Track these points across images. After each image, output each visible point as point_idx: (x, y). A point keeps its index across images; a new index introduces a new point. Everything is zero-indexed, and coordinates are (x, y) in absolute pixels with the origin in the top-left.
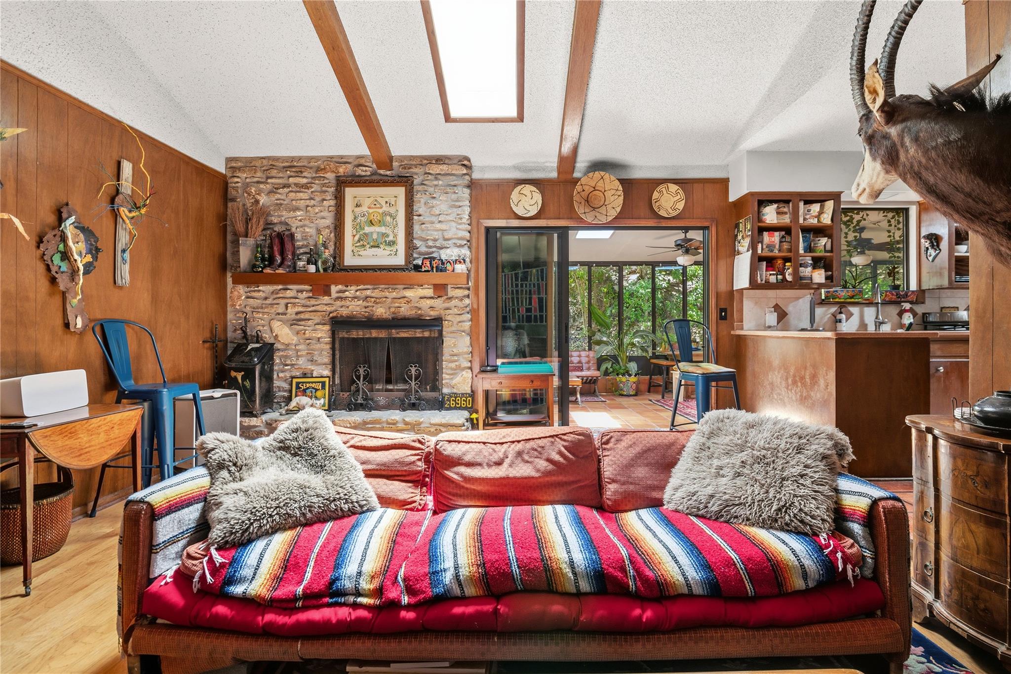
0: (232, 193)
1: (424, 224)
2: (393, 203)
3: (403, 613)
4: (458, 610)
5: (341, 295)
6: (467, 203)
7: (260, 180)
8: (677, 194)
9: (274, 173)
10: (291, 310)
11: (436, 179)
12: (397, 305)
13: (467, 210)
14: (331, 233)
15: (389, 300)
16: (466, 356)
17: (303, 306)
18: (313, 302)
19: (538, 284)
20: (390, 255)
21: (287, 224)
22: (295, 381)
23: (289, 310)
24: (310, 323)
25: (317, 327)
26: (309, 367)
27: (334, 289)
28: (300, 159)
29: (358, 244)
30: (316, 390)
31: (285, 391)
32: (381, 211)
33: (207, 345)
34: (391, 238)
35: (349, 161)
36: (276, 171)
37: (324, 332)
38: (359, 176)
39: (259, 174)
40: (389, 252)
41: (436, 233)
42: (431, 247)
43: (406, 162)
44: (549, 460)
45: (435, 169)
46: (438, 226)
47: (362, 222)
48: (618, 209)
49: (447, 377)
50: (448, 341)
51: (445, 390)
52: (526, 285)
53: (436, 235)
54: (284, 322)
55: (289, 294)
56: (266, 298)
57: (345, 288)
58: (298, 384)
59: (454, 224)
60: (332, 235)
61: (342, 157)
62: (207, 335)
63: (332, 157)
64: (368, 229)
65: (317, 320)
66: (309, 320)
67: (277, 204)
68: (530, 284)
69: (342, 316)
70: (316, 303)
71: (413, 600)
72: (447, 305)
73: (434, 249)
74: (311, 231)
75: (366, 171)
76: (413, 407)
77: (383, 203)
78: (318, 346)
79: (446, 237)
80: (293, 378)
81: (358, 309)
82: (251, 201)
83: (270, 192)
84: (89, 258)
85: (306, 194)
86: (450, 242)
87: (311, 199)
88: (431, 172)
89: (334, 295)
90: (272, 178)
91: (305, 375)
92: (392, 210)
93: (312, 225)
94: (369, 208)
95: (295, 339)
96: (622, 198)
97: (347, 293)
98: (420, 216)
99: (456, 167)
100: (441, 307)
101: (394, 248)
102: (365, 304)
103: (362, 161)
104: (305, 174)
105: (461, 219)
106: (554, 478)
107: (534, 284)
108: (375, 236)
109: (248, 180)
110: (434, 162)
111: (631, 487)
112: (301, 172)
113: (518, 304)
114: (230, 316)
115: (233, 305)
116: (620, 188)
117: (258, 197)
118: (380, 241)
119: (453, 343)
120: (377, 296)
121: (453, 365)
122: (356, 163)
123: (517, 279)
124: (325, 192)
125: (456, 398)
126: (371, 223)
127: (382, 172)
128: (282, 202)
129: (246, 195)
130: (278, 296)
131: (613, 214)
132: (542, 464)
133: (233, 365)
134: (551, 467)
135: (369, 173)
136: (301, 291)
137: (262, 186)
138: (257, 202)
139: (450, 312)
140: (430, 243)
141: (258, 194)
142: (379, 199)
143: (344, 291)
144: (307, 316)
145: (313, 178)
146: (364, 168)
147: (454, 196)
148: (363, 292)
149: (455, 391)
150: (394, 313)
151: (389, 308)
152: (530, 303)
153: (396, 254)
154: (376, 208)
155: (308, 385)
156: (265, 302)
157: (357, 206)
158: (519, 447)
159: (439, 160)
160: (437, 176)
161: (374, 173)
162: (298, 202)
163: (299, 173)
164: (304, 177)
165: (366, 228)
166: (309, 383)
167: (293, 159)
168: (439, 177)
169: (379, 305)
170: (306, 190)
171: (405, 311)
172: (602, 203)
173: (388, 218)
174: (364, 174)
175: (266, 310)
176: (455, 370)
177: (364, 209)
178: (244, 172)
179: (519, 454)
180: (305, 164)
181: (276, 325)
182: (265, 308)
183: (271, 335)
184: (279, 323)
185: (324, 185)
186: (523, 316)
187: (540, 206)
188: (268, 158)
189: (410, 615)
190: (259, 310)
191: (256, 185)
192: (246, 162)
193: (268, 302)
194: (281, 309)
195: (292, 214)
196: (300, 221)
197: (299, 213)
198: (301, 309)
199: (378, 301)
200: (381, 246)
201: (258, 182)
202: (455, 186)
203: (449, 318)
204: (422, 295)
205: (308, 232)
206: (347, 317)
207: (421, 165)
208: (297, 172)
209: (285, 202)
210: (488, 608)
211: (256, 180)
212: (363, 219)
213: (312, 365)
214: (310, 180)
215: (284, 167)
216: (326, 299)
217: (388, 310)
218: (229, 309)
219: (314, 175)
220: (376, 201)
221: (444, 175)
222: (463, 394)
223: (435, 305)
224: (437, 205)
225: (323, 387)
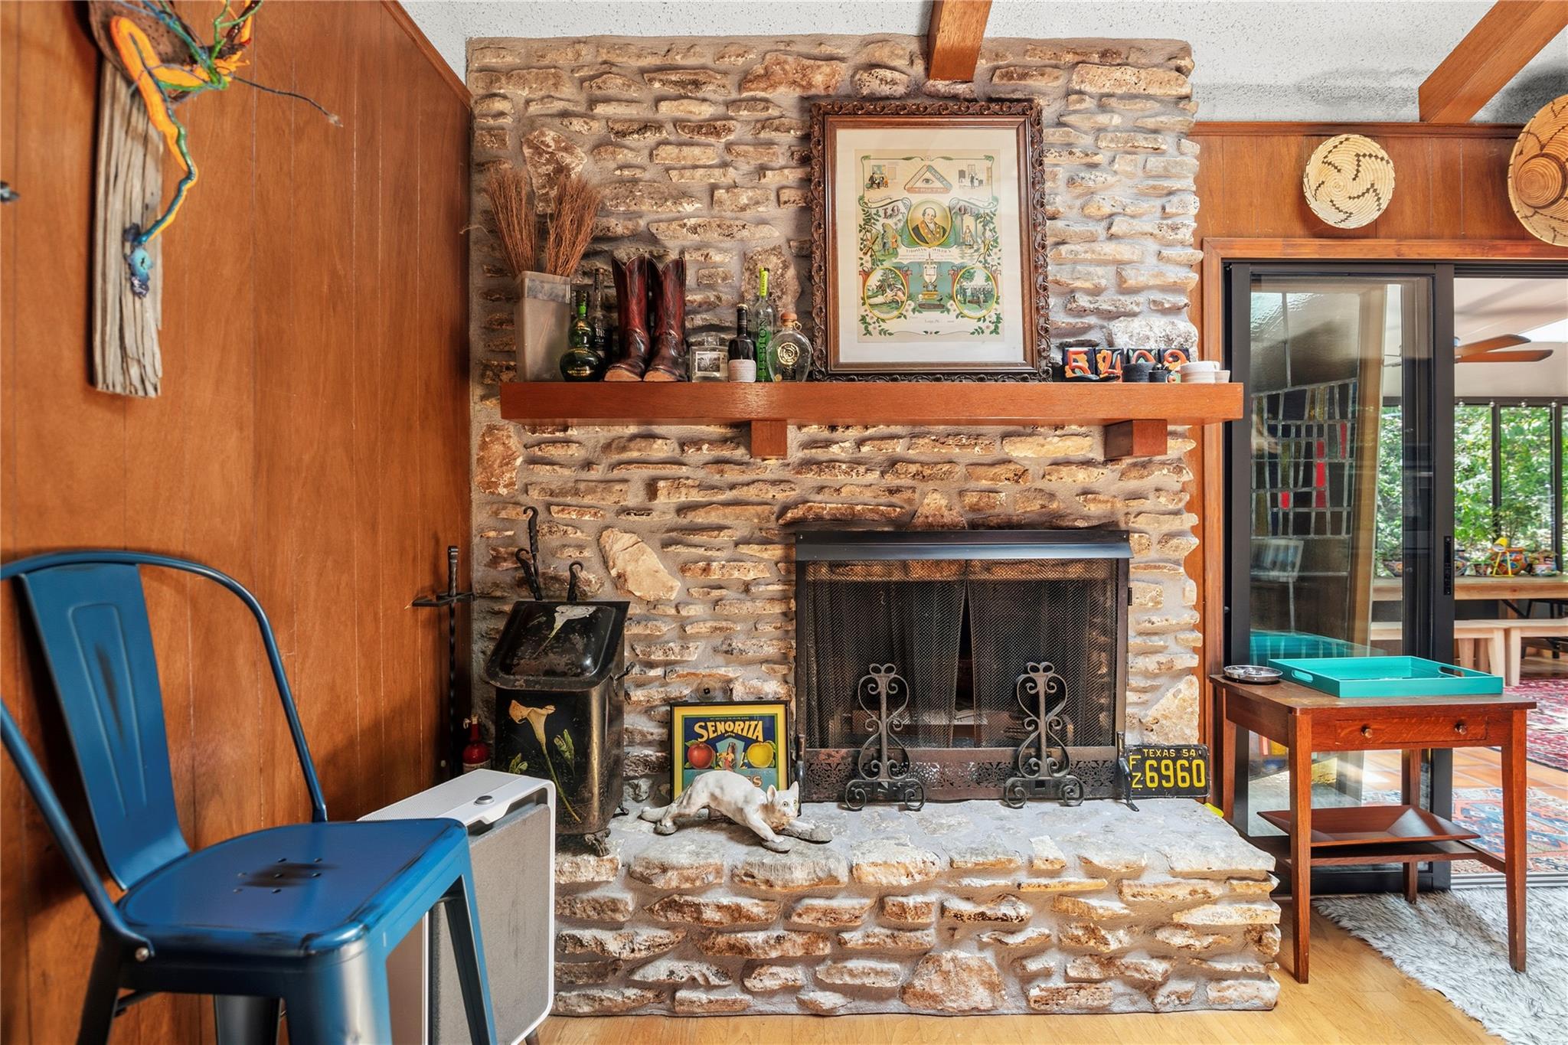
0: (485, 144)
1: (1063, 243)
2: (983, 176)
5: (819, 454)
6: (1189, 183)
7: (571, 107)
10: (666, 500)
11: (1103, 108)
12: (985, 484)
13: (1193, 204)
14: (785, 267)
15: (960, 470)
16: (1184, 638)
17: (702, 487)
18: (732, 475)
20: (980, 332)
21: (653, 239)
22: (679, 714)
23: (662, 499)
24: (724, 537)
25: (744, 549)
26: (722, 671)
27: (794, 436)
28: (691, 45)
29: (880, 299)
30: (749, 742)
31: (649, 744)
32: (945, 200)
33: (424, 613)
34: (979, 281)
35: (841, 52)
36: (619, 81)
37: (765, 568)
38: (872, 97)
39: (568, 90)
40: (976, 325)
41: (1100, 271)
42: (1083, 312)
43: (1010, 59)
45: (1099, 80)
46: (1110, 249)
47: (890, 233)
50: (1141, 587)
51: (1131, 739)
52: (1298, 429)
53: (1104, 276)
54: (644, 535)
55: (660, 450)
56: (588, 465)
57: (826, 434)
58: (689, 722)
59: (1152, 246)
60: (791, 272)
61: (820, 40)
62: (423, 579)
63: (789, 41)
64: (907, 255)
65: (741, 531)
66: (720, 528)
67: (622, 182)
69: (819, 518)
70: (746, 478)
72: (1132, 484)
73: (1092, 320)
74: (725, 259)
75: (894, 82)
76: (1043, 791)
77: (952, 178)
78: (748, 607)
79: (1131, 282)
80: (673, 703)
81: (867, 496)
82: (543, 170)
83: (598, 147)
85: (710, 151)
86: (1141, 298)
87: (724, 165)
88: (1083, 87)
89: (795, 454)
90: (607, 100)
91: (705, 697)
92: (979, 198)
93: (728, 243)
94: (911, 190)
95: (677, 587)
97: (835, 449)
99: (1161, 74)
100: (1114, 490)
101: (990, 312)
102: (891, 480)
103: (881, 54)
104: (707, 91)
105: (1175, 228)
108: (930, 275)
109: (534, 109)
110: (1096, 58)
112: (696, 84)
114: (479, 517)
115: (490, 485)
117: (567, 159)
118: (945, 289)
119: (1152, 599)
120: (923, 458)
121: (1150, 663)
122: (862, 58)
124: (770, 143)
125: (1159, 760)
127: (941, 85)
128: (639, 174)
129: (527, 151)
130: (626, 456)
133: (519, 683)
135: (900, 90)
136: (697, 443)
137: (577, 125)
138: (562, 170)
139: (1147, 505)
140: (1083, 301)
141: (566, 149)
142: (940, 165)
143: (827, 444)
144: (713, 517)
145: (728, 104)
146: (889, 74)
147: (1154, 162)
148: (884, 444)
149: (1153, 739)
150: (974, 508)
151: (961, 493)
153: (996, 331)
154: (933, 191)
155: (721, 727)
156: (585, 475)
157: (874, 183)
159: (1110, 54)
160: (1103, 103)
161: (916, 90)
162: (688, 173)
163: (692, 85)
164: (704, 100)
165: (903, 250)
166: (725, 719)
167: (670, 46)
168: (1113, 102)
169: (931, 485)
170: (712, 140)
171: (1009, 501)
173: (969, 221)
174: (886, 90)
175: (588, 500)
176: (1156, 676)
177: (896, 192)
178: (523, 82)
180: (708, 60)
181: (619, 543)
182: (587, 492)
183: (602, 572)
184: (628, 539)
185: (765, 124)
187: (1386, 200)
188: (598, 42)
190: (569, 500)
191: (557, 121)
192: (528, 55)
193: (597, 473)
194: (634, 497)
195: (669, 209)
196: (694, 230)
197: (688, 208)
198: (696, 496)
199: (927, 472)
200: (950, 304)
201: (564, 114)
202: (1156, 131)
203: (1140, 523)
204: (1060, 455)
205: (715, 266)
206: (835, 520)
207: (1056, 67)
208: (681, 84)
209: (647, 176)
211: (558, 106)
212: (890, 222)
213: (727, 665)
214: (721, 110)
215: (643, 71)
216: (771, 466)
217: (955, 500)
218: (477, 496)
219: (734, 95)
220: (930, 168)
221: (1122, 97)
222: (1178, 749)
223: (1096, 487)
224: (1107, 187)
225: (770, 734)
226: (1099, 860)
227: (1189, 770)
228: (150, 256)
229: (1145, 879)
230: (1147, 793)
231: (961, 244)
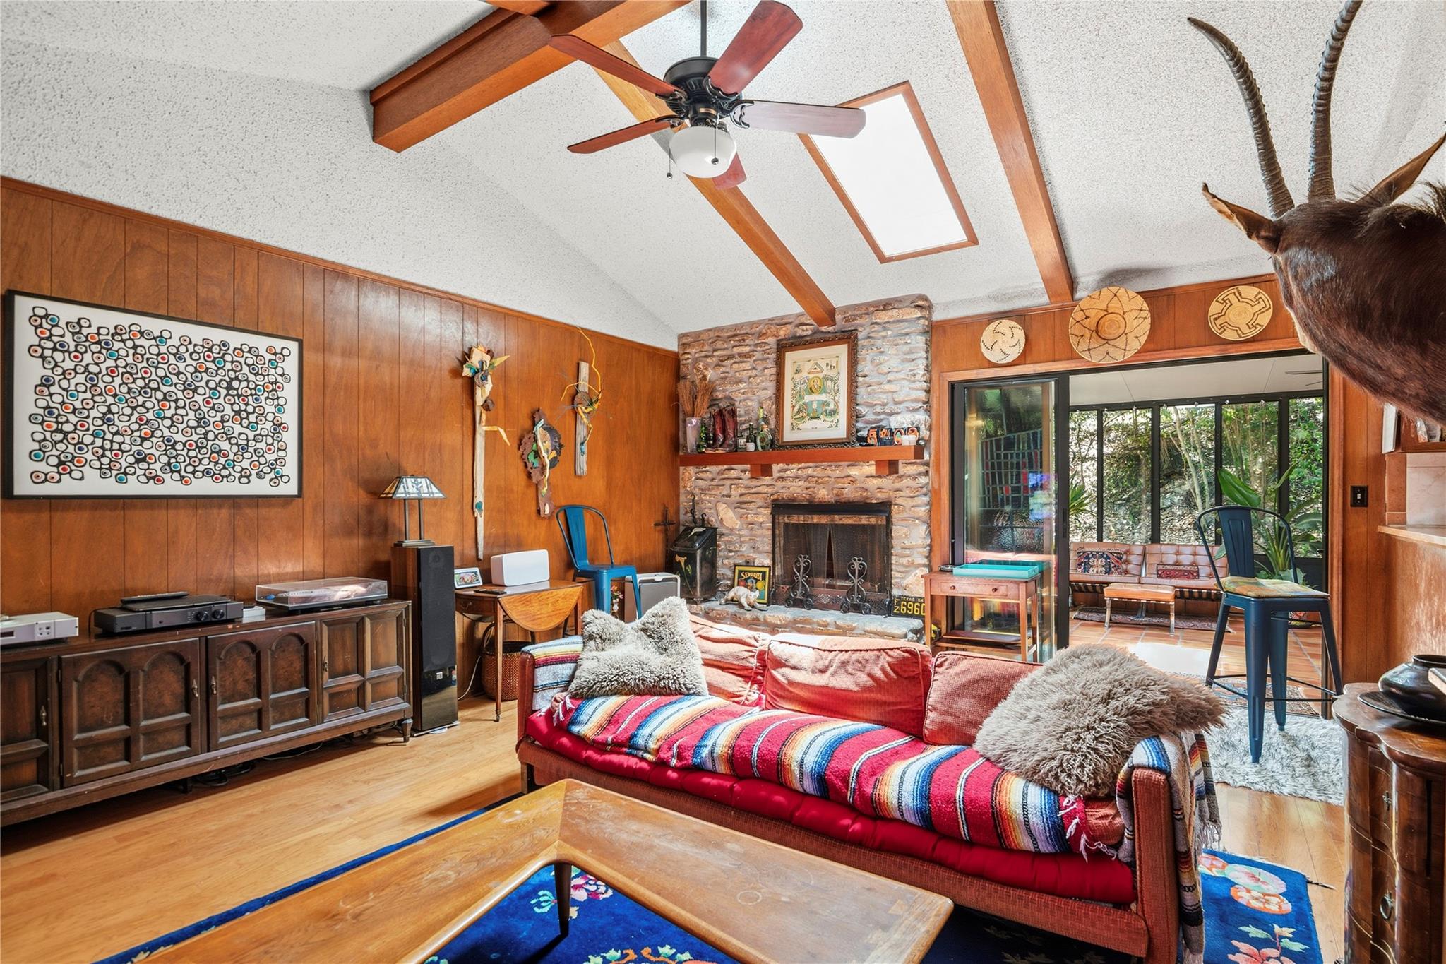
0: (683, 370)
1: (870, 386)
2: (835, 365)
3: (670, 772)
5: (782, 474)
6: (923, 354)
7: (707, 353)
8: (1258, 300)
9: (719, 344)
10: (735, 491)
11: (885, 329)
12: (840, 485)
13: (922, 363)
14: (771, 405)
15: (832, 480)
16: (921, 550)
17: (746, 487)
18: (755, 482)
19: (1030, 454)
20: (831, 426)
21: (730, 399)
22: (737, 569)
23: (733, 492)
24: (752, 506)
25: (759, 510)
26: (752, 554)
27: (776, 468)
28: (742, 325)
29: (798, 416)
30: (757, 580)
31: (728, 579)
32: (821, 375)
33: (659, 528)
34: (832, 407)
35: (788, 321)
36: (721, 342)
37: (764, 517)
38: (801, 337)
39: (706, 347)
40: (829, 424)
41: (884, 396)
42: (879, 414)
43: (850, 313)
44: (870, 675)
45: (883, 317)
46: (887, 387)
47: (802, 390)
48: (1143, 339)
49: (898, 575)
50: (898, 531)
51: (895, 592)
52: (1012, 455)
53: (884, 398)
54: (729, 504)
55: (733, 474)
56: (713, 479)
57: (786, 467)
58: (740, 572)
59: (905, 383)
60: (773, 407)
61: (782, 318)
62: (659, 518)
63: (772, 320)
64: (807, 398)
65: (760, 504)
66: (752, 502)
67: (722, 378)
68: (1018, 455)
69: (782, 499)
70: (759, 484)
71: (679, 764)
72: (897, 485)
73: (883, 416)
74: (753, 404)
75: (806, 330)
76: (857, 609)
77: (824, 367)
78: (759, 532)
79: (897, 400)
80: (736, 565)
81: (799, 490)
82: (699, 377)
83: (715, 367)
84: (554, 454)
85: (749, 364)
86: (901, 406)
87: (754, 368)
88: (878, 321)
89: (776, 474)
90: (717, 350)
91: (746, 563)
92: (833, 374)
93: (754, 397)
94: (810, 373)
95: (738, 524)
96: (1149, 321)
97: (788, 472)
98: (865, 376)
99: (909, 309)
100: (890, 487)
101: (835, 419)
102: (806, 484)
103: (802, 320)
104: (747, 342)
105: (914, 375)
106: (873, 695)
107: (1024, 454)
108: (815, 406)
109: (697, 355)
110: (882, 308)
111: (950, 719)
112: (744, 340)
113: (1000, 482)
114: (682, 498)
115: (685, 487)
116: (1146, 307)
117: (706, 372)
118: (820, 410)
119: (904, 533)
120: (819, 475)
121: (904, 561)
122: (797, 322)
123: (998, 448)
124: (767, 359)
125: (907, 602)
126: (811, 391)
127: (823, 329)
128: (727, 374)
129: (695, 371)
130: (724, 476)
131: (1136, 345)
132: (863, 679)
133: (677, 549)
134: (870, 683)
135: (810, 332)
136: (745, 471)
137: (709, 360)
138: (704, 377)
139: (901, 493)
140: (878, 409)
141: (705, 369)
142: (820, 362)
143: (786, 470)
144: (750, 498)
145: (756, 345)
146: (804, 327)
147: (906, 348)
148: (805, 470)
149: (907, 593)
150: (837, 495)
151: (832, 489)
152: (1019, 480)
153: (837, 426)
154: (817, 372)
155: (749, 574)
156: (712, 483)
157: (798, 372)
158: (845, 656)
159: (887, 305)
160: (885, 325)
161: (816, 332)
162: (741, 373)
164: (747, 345)
165: (806, 397)
166: (750, 572)
167: (736, 327)
168: (887, 325)
169: (822, 486)
170: (749, 360)
171: (849, 492)
172: (1121, 331)
173: (829, 383)
174: (804, 334)
175: (713, 492)
176: (907, 566)
177: (804, 374)
178: (694, 347)
179: (844, 664)
180: (748, 330)
181: (722, 507)
182: (712, 489)
184: (724, 506)
185: (765, 352)
186: (1008, 498)
187: (1023, 346)
188: (714, 329)
190: (707, 492)
191: (704, 359)
192: (695, 336)
193: (715, 482)
194: (726, 491)
195: (735, 387)
196: (743, 394)
197: (742, 386)
198: (743, 491)
199: (820, 481)
200: (821, 416)
201: (706, 357)
202: (907, 334)
203: (899, 501)
204: (867, 473)
205: (750, 406)
206: (789, 499)
207: (867, 314)
208: (740, 340)
209: (730, 375)
211: (703, 354)
212: (802, 386)
213: (754, 552)
214: (753, 348)
215: (729, 337)
216: (767, 480)
217: (831, 492)
218: (682, 491)
219: (755, 342)
220: (817, 364)
221: (894, 322)
222: (916, 598)
223: (883, 486)
224: (885, 361)
225: (764, 578)
227: (920, 607)
228: (585, 448)
230: (900, 615)
231: (826, 392)
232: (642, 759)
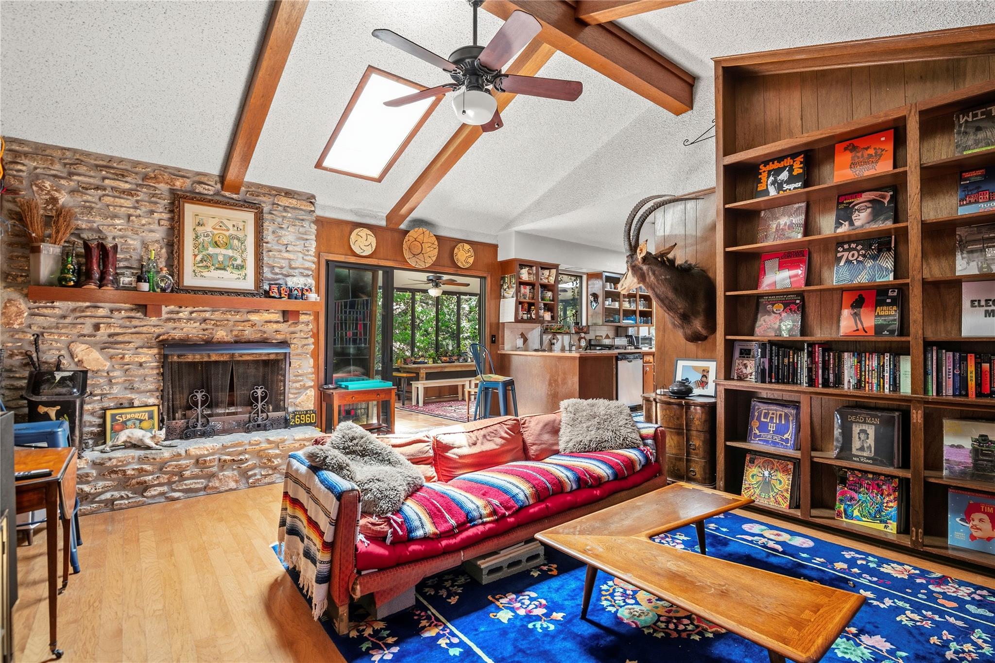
1: (270, 251)
2: (242, 228)
3: (509, 520)
4: (532, 511)
5: (174, 316)
6: (313, 237)
7: (59, 174)
8: (469, 251)
9: (82, 169)
10: (103, 331)
11: (285, 211)
12: (240, 328)
13: (314, 244)
14: (161, 248)
15: (231, 323)
16: (311, 376)
17: (121, 327)
18: (135, 322)
19: (364, 312)
20: (239, 278)
21: (100, 231)
22: (109, 413)
23: (101, 331)
24: (131, 345)
25: (140, 350)
26: (129, 396)
27: (164, 309)
28: (121, 161)
29: (201, 265)
30: (141, 421)
31: (93, 426)
32: (227, 233)
34: (239, 262)
35: (187, 175)
36: (85, 168)
37: (149, 357)
38: (199, 193)
39: (57, 166)
40: (238, 276)
41: (283, 261)
42: (277, 274)
43: (253, 189)
45: (284, 201)
46: (286, 255)
47: (205, 242)
48: (434, 259)
49: (291, 396)
50: (295, 362)
51: (290, 409)
52: (354, 312)
53: (284, 263)
54: (93, 345)
55: (101, 312)
56: (64, 317)
57: (177, 309)
58: (113, 416)
59: (301, 255)
60: (164, 250)
61: (179, 170)
63: (166, 168)
64: (212, 250)
66: (130, 342)
67: (85, 207)
68: (357, 312)
69: (173, 339)
70: (142, 324)
72: (292, 329)
73: (280, 276)
74: (134, 243)
75: (208, 190)
76: (259, 427)
77: (231, 227)
78: (141, 371)
79: (293, 266)
80: (105, 410)
81: (194, 331)
82: (44, 197)
83: (72, 192)
85: (128, 202)
86: (296, 271)
87: (136, 208)
88: (279, 203)
89: (164, 316)
90: (79, 175)
91: (121, 406)
92: (240, 235)
93: (135, 237)
94: (214, 229)
95: (108, 365)
96: (437, 250)
97: (181, 315)
98: (267, 243)
99: (304, 203)
100: (286, 330)
101: (243, 272)
102: (204, 326)
103: (205, 179)
104: (128, 179)
105: (308, 251)
107: (360, 312)
108: (221, 258)
109: (38, 171)
110: (283, 194)
111: (544, 446)
113: (346, 329)
115: (9, 324)
116: (436, 243)
117: (57, 195)
118: (226, 263)
119: (299, 365)
120: (217, 319)
121: (298, 385)
122: (197, 178)
123: (346, 307)
124: (156, 203)
125: (300, 415)
126: (216, 244)
127: (227, 194)
128: (93, 205)
129: (35, 188)
130: (83, 314)
131: (429, 262)
133: (42, 399)
135: (211, 193)
136: (119, 310)
137: (63, 182)
138: (54, 200)
139: (297, 335)
140: (277, 270)
141: (56, 190)
142: (225, 222)
143: (178, 313)
144: (127, 338)
145: (138, 185)
146: (207, 187)
147: (301, 230)
148: (201, 313)
149: (299, 409)
150: (236, 336)
151: (231, 331)
152: (356, 328)
153: (245, 279)
154: (222, 230)
155: (129, 416)
156: (62, 321)
157: (199, 224)
159: (288, 194)
160: (285, 209)
161: (217, 193)
162: (118, 208)
163: (122, 175)
164: (126, 182)
165: (210, 249)
166: (131, 413)
167: (111, 159)
168: (289, 209)
169: (220, 328)
170: (129, 197)
171: (249, 333)
172: (419, 251)
173: (236, 242)
174: (206, 192)
175: (63, 331)
176: (300, 389)
177: (208, 228)
178: (33, 159)
180: (129, 168)
181: (80, 349)
182: (63, 328)
183: (70, 360)
184: (84, 346)
187: (374, 248)
188: (75, 151)
189: (512, 520)
190: (53, 331)
191: (52, 178)
192: (36, 148)
193: (68, 320)
194: (88, 329)
195: (108, 221)
196: (120, 230)
197: (117, 221)
198: (118, 330)
199: (218, 323)
200: (228, 268)
201: (56, 176)
202: (303, 220)
203: (295, 341)
204: (268, 319)
205: (130, 245)
206: (181, 340)
207: (269, 195)
208: (117, 175)
209: (98, 206)
210: (543, 506)
211: (52, 172)
212: (206, 238)
213: (131, 393)
214: (134, 187)
215: (97, 166)
216: (154, 320)
217: (229, 333)
219: (140, 182)
220: (222, 222)
221: (292, 208)
222: (307, 411)
223: (280, 329)
224: (285, 235)
225: (151, 417)
226: (271, 439)
227: (310, 417)
229: (287, 443)
230: (296, 425)
231: (232, 249)
232: (484, 524)
